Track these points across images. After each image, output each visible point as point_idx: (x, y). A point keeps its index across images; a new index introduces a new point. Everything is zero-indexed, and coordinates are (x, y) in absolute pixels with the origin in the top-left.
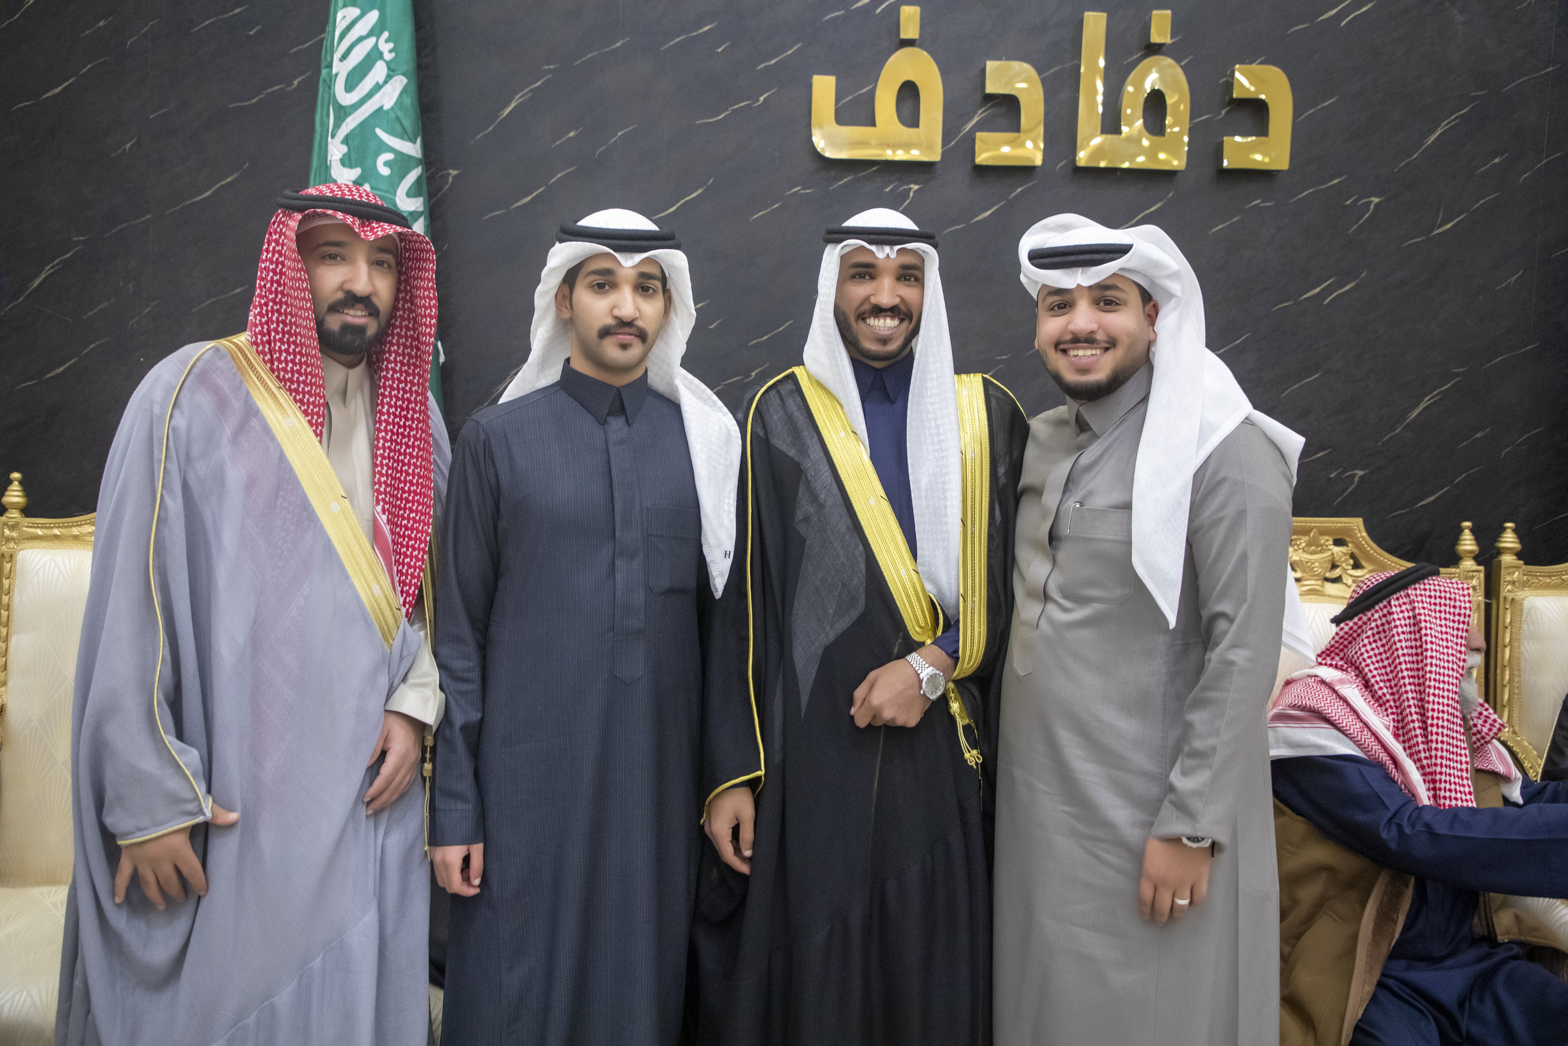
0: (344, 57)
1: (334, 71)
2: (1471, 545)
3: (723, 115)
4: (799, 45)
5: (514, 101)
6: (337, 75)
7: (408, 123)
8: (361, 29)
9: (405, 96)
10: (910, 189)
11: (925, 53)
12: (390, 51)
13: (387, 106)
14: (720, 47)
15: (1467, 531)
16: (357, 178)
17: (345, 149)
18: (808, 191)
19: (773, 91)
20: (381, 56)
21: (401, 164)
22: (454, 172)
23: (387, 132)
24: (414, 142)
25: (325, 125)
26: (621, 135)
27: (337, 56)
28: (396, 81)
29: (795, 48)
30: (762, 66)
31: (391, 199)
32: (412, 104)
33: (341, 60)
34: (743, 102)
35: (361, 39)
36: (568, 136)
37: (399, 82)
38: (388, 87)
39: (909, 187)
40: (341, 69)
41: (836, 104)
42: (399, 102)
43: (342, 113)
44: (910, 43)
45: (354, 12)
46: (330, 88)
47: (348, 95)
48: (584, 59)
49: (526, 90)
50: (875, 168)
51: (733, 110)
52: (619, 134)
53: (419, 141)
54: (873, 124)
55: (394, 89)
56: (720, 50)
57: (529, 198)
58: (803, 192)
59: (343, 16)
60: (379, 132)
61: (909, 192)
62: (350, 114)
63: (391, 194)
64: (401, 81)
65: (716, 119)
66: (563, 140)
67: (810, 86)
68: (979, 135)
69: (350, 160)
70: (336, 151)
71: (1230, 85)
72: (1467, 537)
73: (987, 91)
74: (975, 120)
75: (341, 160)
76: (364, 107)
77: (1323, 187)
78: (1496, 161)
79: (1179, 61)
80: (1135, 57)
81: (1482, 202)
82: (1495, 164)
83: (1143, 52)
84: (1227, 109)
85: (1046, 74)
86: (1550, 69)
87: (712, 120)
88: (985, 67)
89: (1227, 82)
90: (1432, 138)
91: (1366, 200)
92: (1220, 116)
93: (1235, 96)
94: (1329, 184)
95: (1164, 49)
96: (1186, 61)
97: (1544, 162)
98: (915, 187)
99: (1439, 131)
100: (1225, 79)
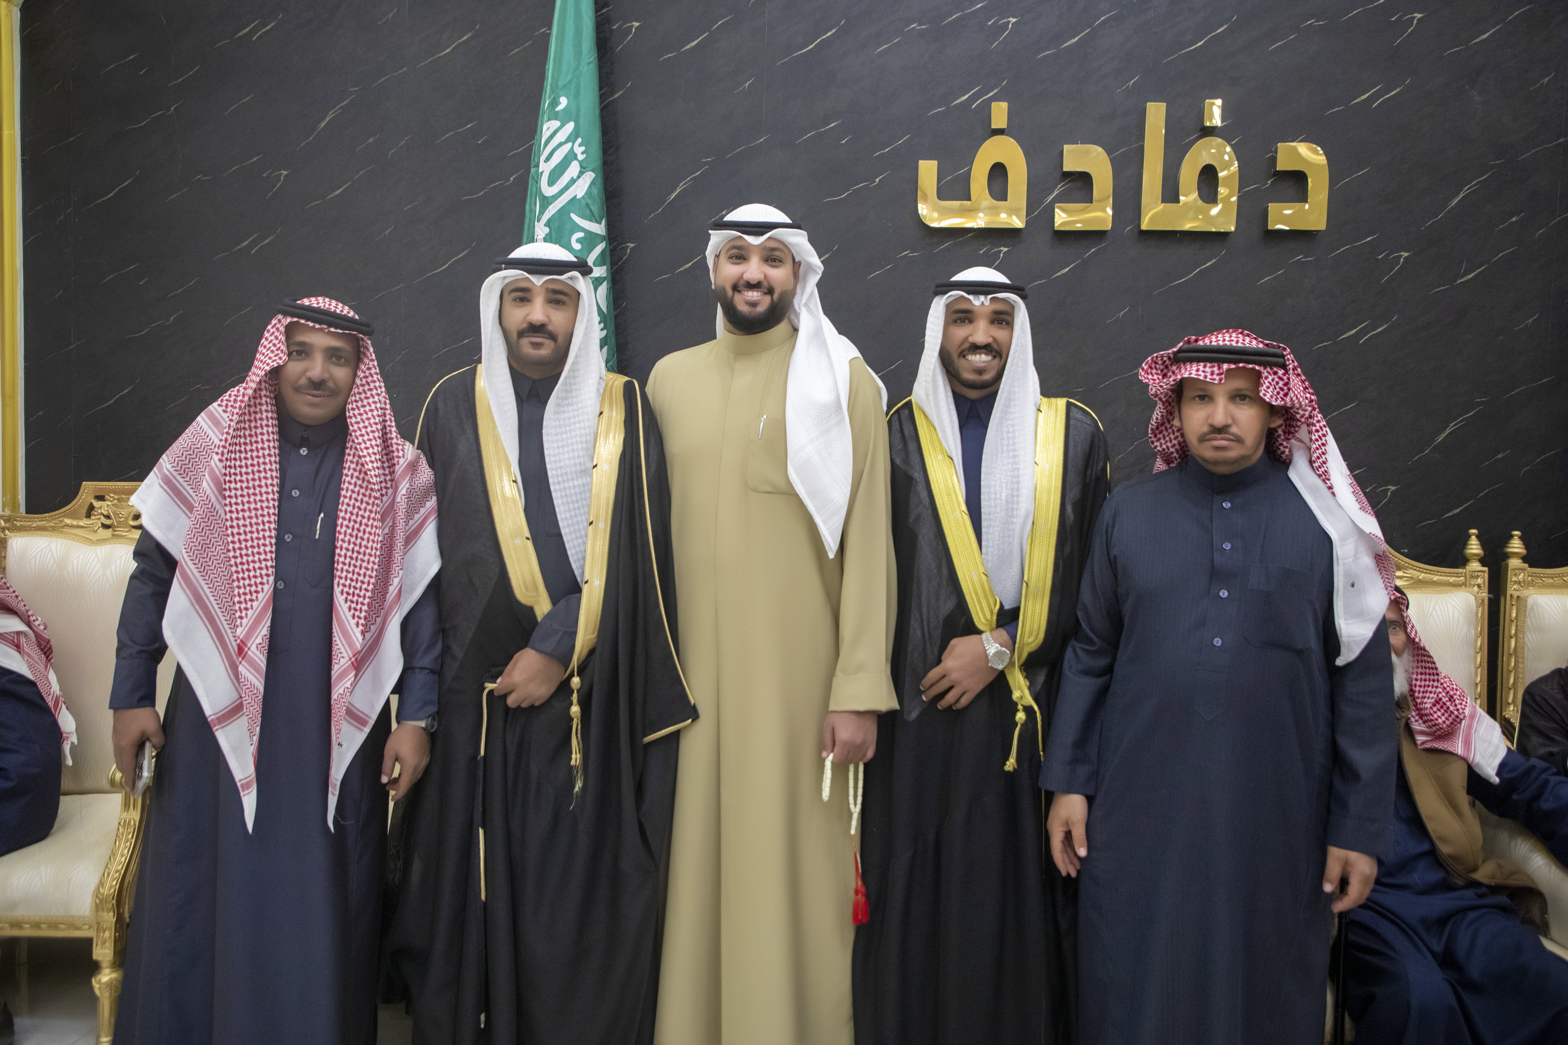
0: (548, 159)
1: (540, 171)
2: (1477, 549)
3: (846, 194)
4: (908, 136)
5: (678, 188)
6: (542, 173)
7: (595, 208)
8: (561, 137)
9: (593, 188)
10: (1001, 251)
11: (1012, 140)
12: (583, 153)
13: (579, 196)
14: (844, 139)
15: (1473, 538)
17: (547, 230)
18: (915, 254)
19: (887, 174)
20: (575, 157)
21: (590, 240)
22: (632, 245)
23: (579, 216)
24: (600, 222)
25: (533, 211)
27: (543, 158)
28: (587, 176)
29: (905, 138)
30: (878, 154)
32: (598, 193)
33: (545, 162)
34: (862, 183)
35: (561, 145)
37: (589, 176)
38: (581, 180)
39: (999, 249)
40: (545, 168)
41: (938, 183)
42: (589, 192)
43: (546, 202)
44: (1000, 132)
45: (556, 124)
46: (537, 183)
47: (550, 188)
48: (734, 152)
49: (688, 179)
50: (970, 235)
51: (854, 190)
53: (603, 222)
54: (969, 199)
55: (585, 182)
56: (843, 142)
57: (690, 264)
58: (910, 255)
59: (548, 127)
60: (572, 216)
61: (999, 254)
62: (552, 203)
64: (590, 175)
65: (839, 198)
67: (916, 168)
68: (1056, 205)
69: (551, 239)
70: (540, 232)
71: (1274, 160)
72: (1474, 543)
73: (1064, 170)
74: (1056, 193)
75: (544, 238)
76: (562, 197)
77: (1358, 244)
78: (1514, 219)
79: (1228, 141)
80: (1191, 138)
81: (1501, 255)
82: (1513, 222)
83: (1196, 135)
84: (1272, 180)
85: (1116, 154)
86: (1561, 140)
87: (837, 199)
88: (1063, 149)
89: (1272, 157)
90: (1455, 201)
91: (1396, 255)
92: (1267, 186)
93: (1279, 168)
94: (1363, 242)
95: (1214, 132)
96: (1236, 140)
97: (1557, 220)
98: (1005, 250)
99: (1461, 195)
100: (1270, 155)
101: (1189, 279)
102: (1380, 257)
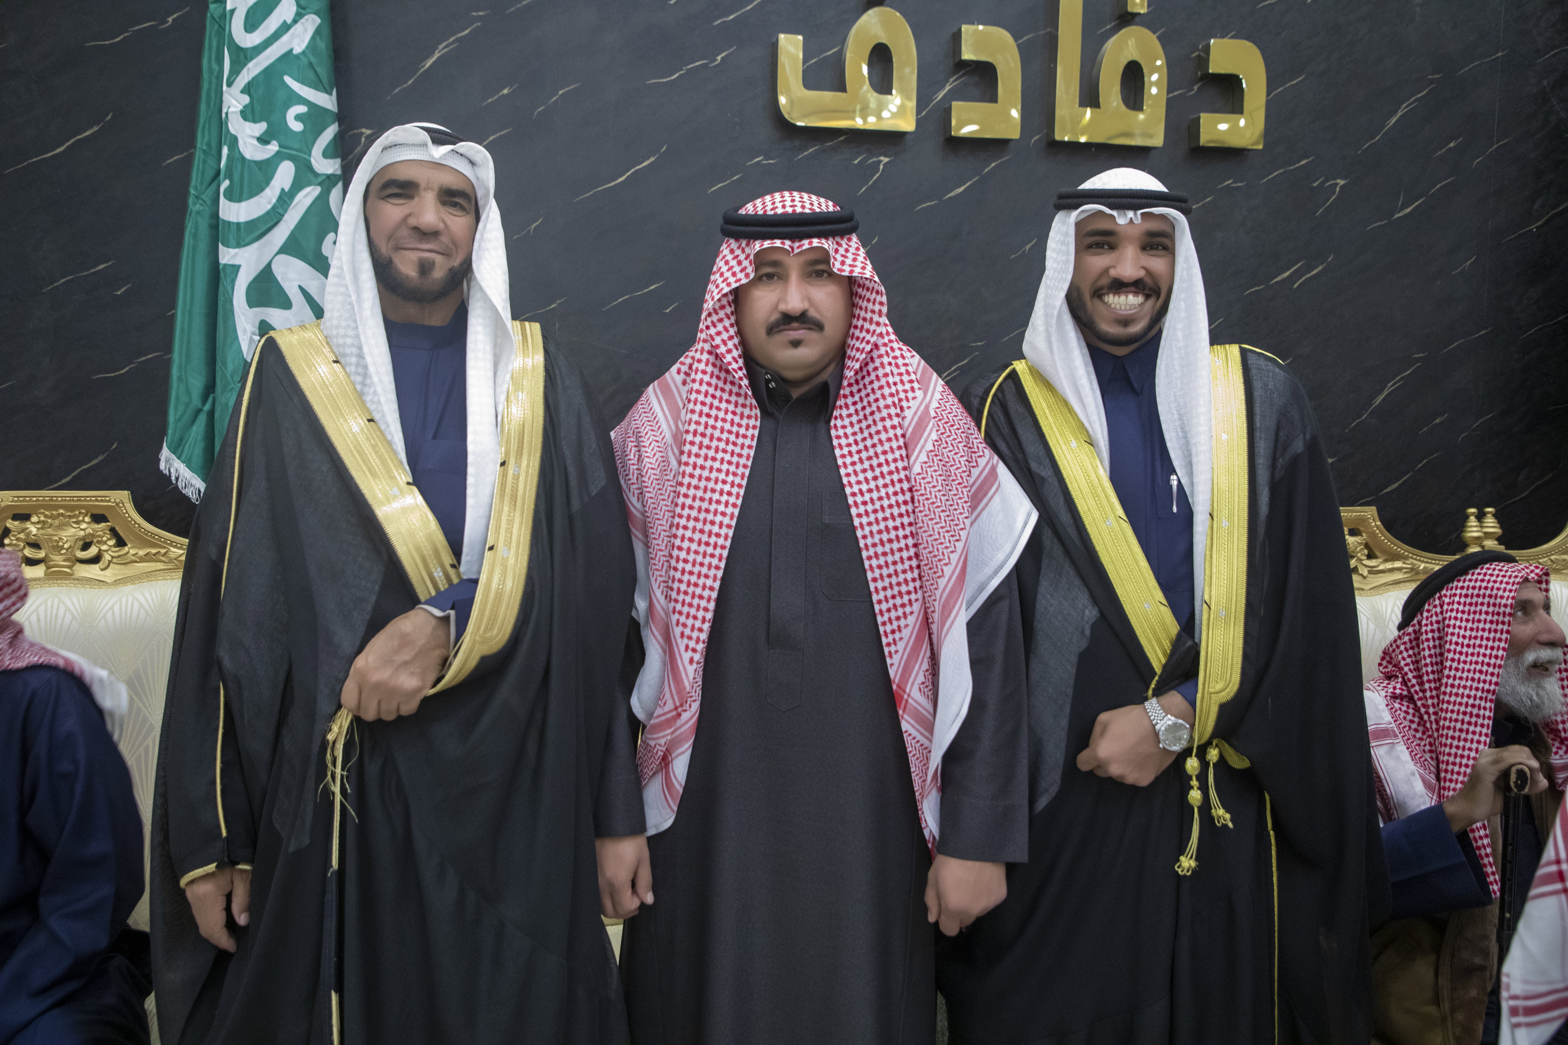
3: (676, 75)
5: (436, 52)
6: (232, 12)
7: (324, 71)
9: (318, 39)
10: (880, 161)
11: (898, 14)
13: (298, 49)
15: (1472, 518)
16: (262, 135)
17: (246, 99)
18: (771, 162)
19: (732, 50)
21: (316, 118)
22: (366, 131)
23: (298, 81)
24: (330, 93)
25: (214, 68)
26: (562, 94)
28: (307, 20)
29: (755, 3)
30: (719, 22)
31: (305, 159)
32: (325, 48)
34: (699, 61)
36: (501, 93)
37: (312, 22)
38: (299, 27)
39: (878, 159)
40: (239, 4)
41: (803, 65)
42: (312, 45)
43: (242, 56)
46: (222, 24)
47: (248, 35)
48: (519, 6)
49: (453, 39)
50: (842, 138)
51: (687, 70)
52: (561, 92)
53: (334, 92)
54: (843, 90)
55: (306, 30)
56: (672, 2)
58: (764, 163)
60: (287, 79)
61: (879, 165)
62: (252, 59)
63: (305, 153)
64: (313, 20)
65: (668, 79)
66: (496, 97)
67: (775, 46)
68: (954, 103)
69: (253, 112)
70: (234, 102)
71: (1204, 60)
72: (1474, 524)
73: (963, 57)
74: (948, 88)
75: (242, 112)
76: (269, 50)
77: (1292, 168)
78: (1452, 145)
79: (1154, 33)
80: (1108, 27)
81: (1438, 186)
82: (1450, 148)
83: (1116, 22)
84: (1199, 85)
85: (1020, 41)
86: (1500, 54)
87: (664, 80)
88: (960, 31)
89: (1199, 56)
90: (1394, 120)
91: (1332, 182)
92: (1193, 92)
93: (1210, 71)
94: (1297, 165)
95: (1137, 19)
96: (1158, 33)
97: (1495, 147)
98: (885, 160)
99: (1399, 114)
100: (1196, 54)
102: (1315, 185)
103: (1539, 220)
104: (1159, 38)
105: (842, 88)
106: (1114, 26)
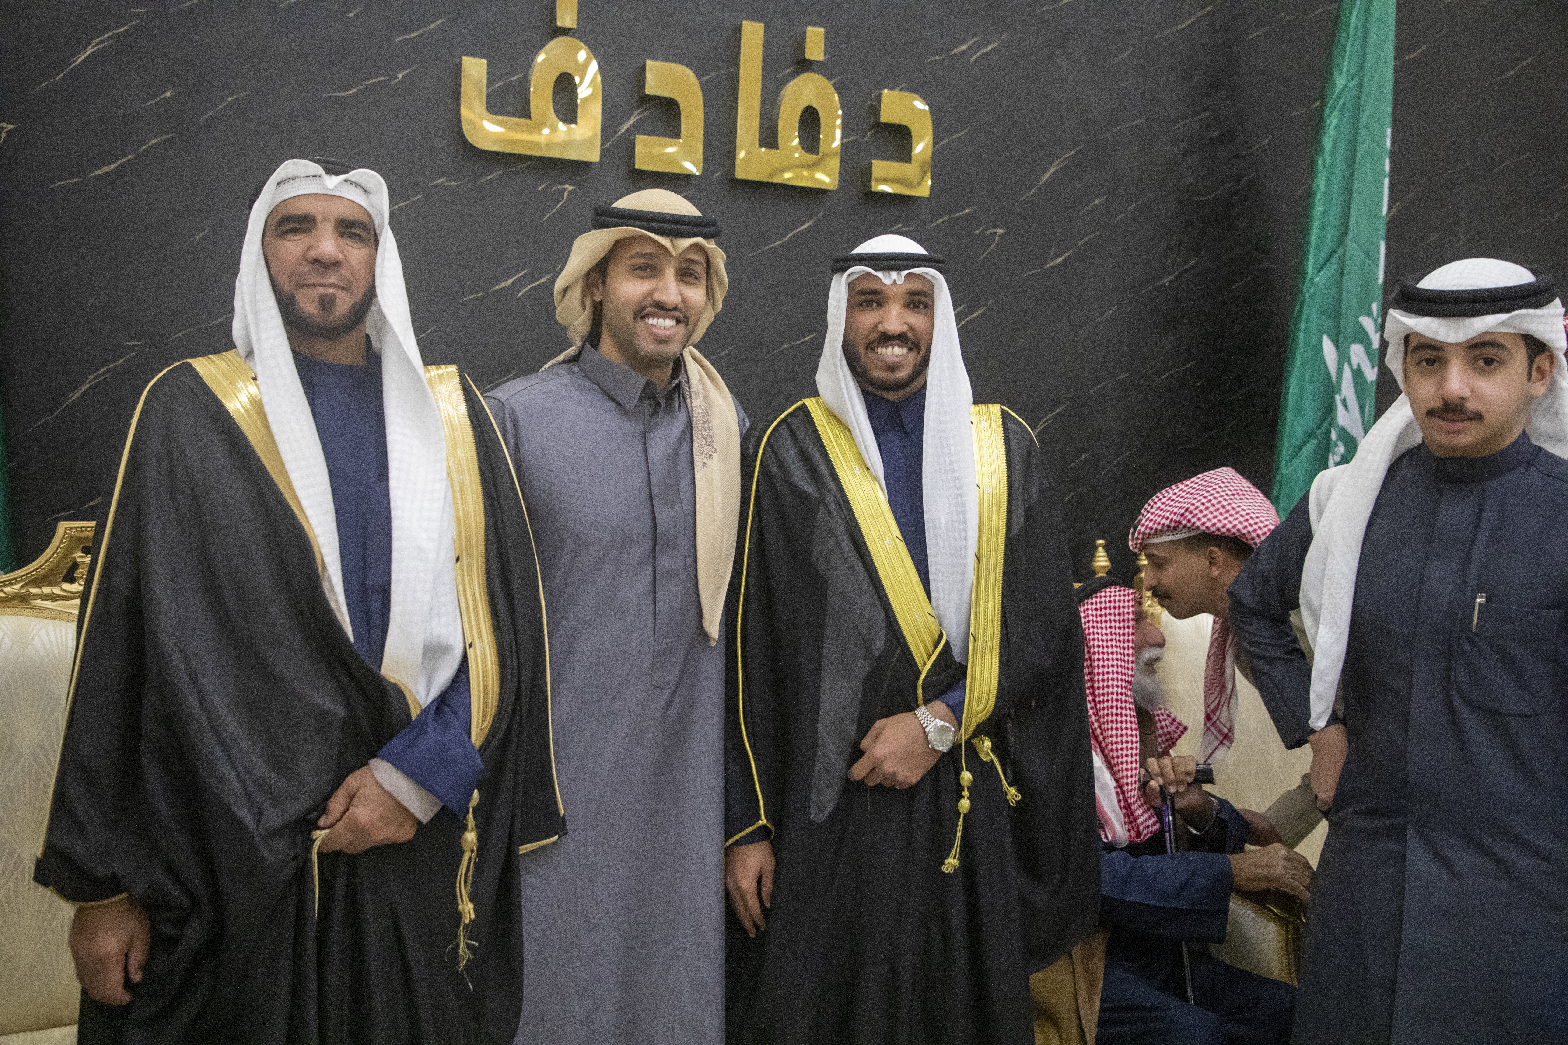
2: (1105, 561)
3: (355, 90)
4: (442, 20)
5: (90, 47)
10: (565, 189)
11: (584, 46)
14: (351, 11)
15: (1101, 549)
18: (453, 183)
19: (413, 68)
22: (10, 127)
26: (230, 101)
29: (438, 23)
30: (401, 38)
34: (378, 77)
36: (163, 96)
39: (563, 187)
41: (488, 87)
44: (565, 32)
48: (183, 6)
49: (107, 35)
50: (526, 164)
51: (367, 86)
52: (229, 99)
54: (528, 117)
56: (351, 15)
57: (113, 166)
58: (447, 184)
61: (564, 193)
65: (347, 93)
66: (157, 100)
67: (458, 67)
68: (637, 136)
71: (876, 109)
72: (1101, 554)
73: (647, 92)
74: (632, 121)
77: (956, 215)
78: (1097, 202)
79: (830, 80)
80: (788, 71)
81: (1085, 239)
82: (1096, 205)
83: (795, 67)
84: (872, 132)
85: (703, 79)
86: (1138, 121)
87: (342, 94)
88: (644, 65)
89: (872, 105)
90: (1046, 177)
91: (992, 231)
92: (866, 139)
93: (882, 120)
94: (961, 214)
95: (814, 66)
96: (835, 80)
97: (1134, 206)
98: (570, 188)
99: (1052, 171)
100: (870, 102)
101: (785, 242)
102: (977, 232)
103: (1170, 275)
104: (834, 86)
105: (527, 115)
106: (793, 71)
